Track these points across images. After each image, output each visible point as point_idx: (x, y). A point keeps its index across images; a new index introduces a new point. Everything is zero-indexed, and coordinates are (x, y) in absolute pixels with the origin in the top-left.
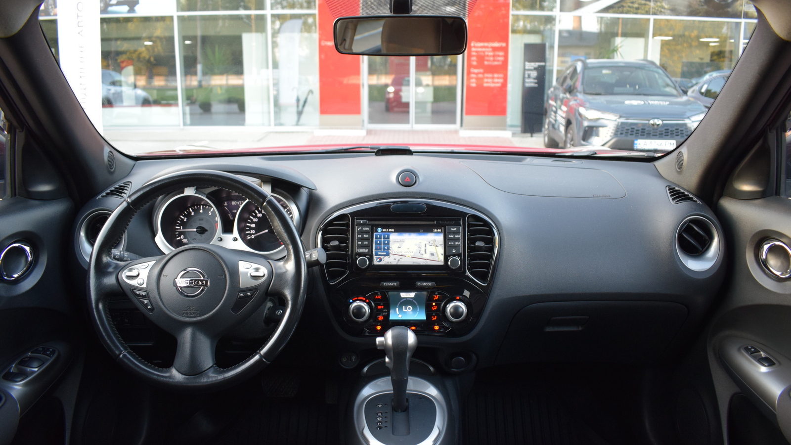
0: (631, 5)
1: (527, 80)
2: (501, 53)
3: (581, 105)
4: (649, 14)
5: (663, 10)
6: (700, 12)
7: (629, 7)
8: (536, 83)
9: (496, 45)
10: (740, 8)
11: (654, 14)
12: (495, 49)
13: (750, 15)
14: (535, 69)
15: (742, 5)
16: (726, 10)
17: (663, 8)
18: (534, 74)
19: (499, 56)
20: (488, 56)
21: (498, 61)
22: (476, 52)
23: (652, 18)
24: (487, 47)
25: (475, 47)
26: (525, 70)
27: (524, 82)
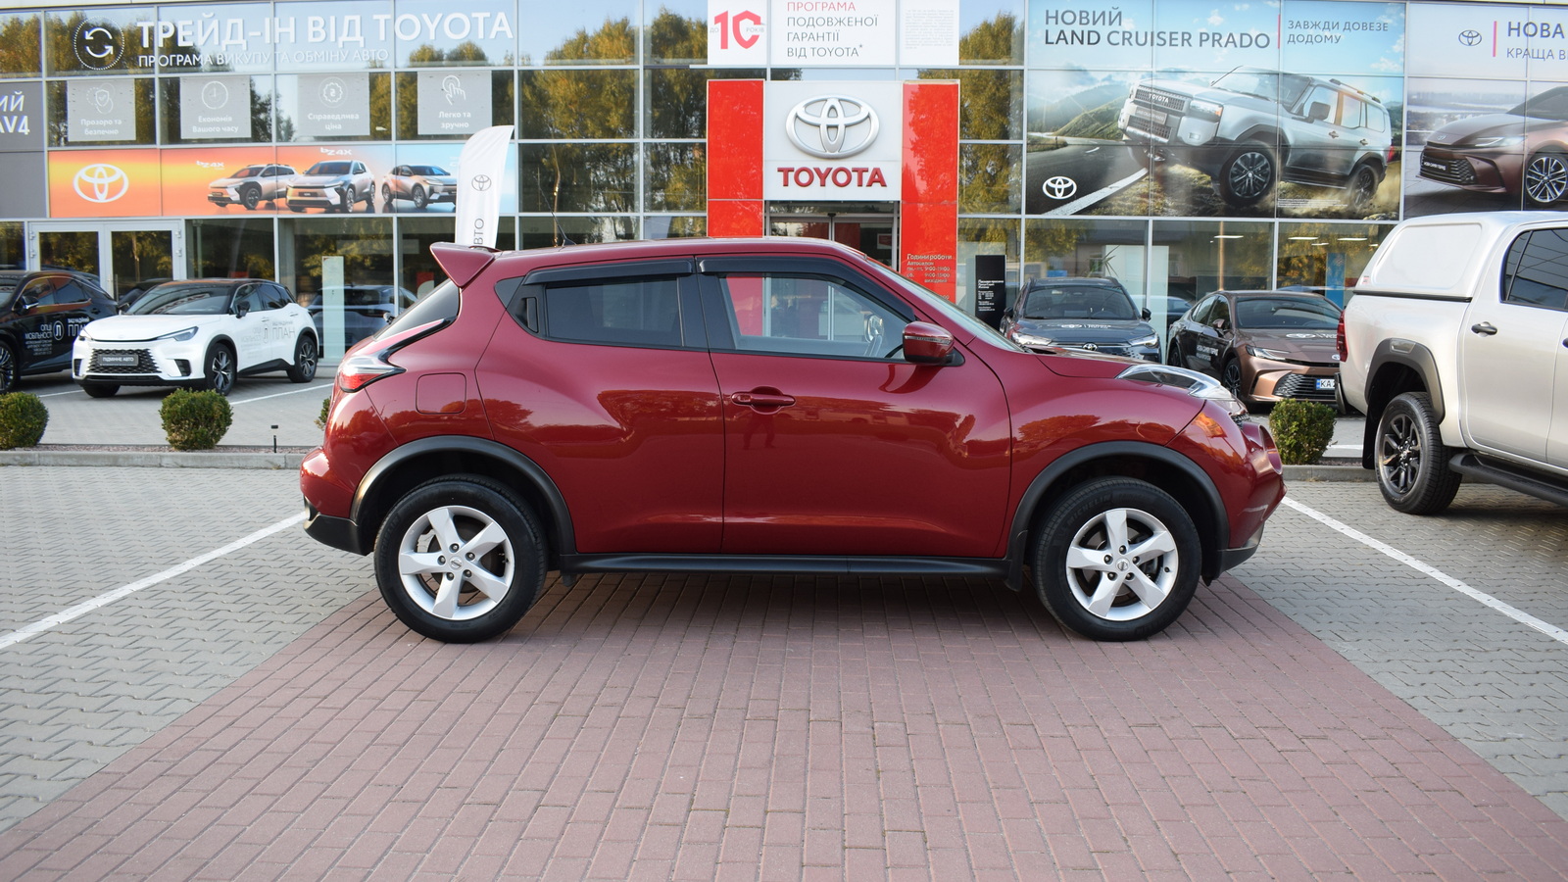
0: (1121, 203)
1: (981, 303)
2: (946, 269)
3: (1015, 331)
4: (1147, 215)
5: (1165, 209)
6: (1216, 211)
7: (1119, 205)
8: (992, 307)
9: (940, 257)
10: (1272, 204)
11: (1155, 214)
12: (937, 263)
13: (1285, 212)
14: (991, 288)
15: (1274, 200)
16: (1252, 206)
17: (1165, 205)
18: (990, 295)
19: (942, 272)
20: (928, 271)
21: (943, 278)
22: (914, 267)
23: (1151, 219)
24: (928, 261)
25: (911, 261)
26: (978, 289)
27: (977, 305)
